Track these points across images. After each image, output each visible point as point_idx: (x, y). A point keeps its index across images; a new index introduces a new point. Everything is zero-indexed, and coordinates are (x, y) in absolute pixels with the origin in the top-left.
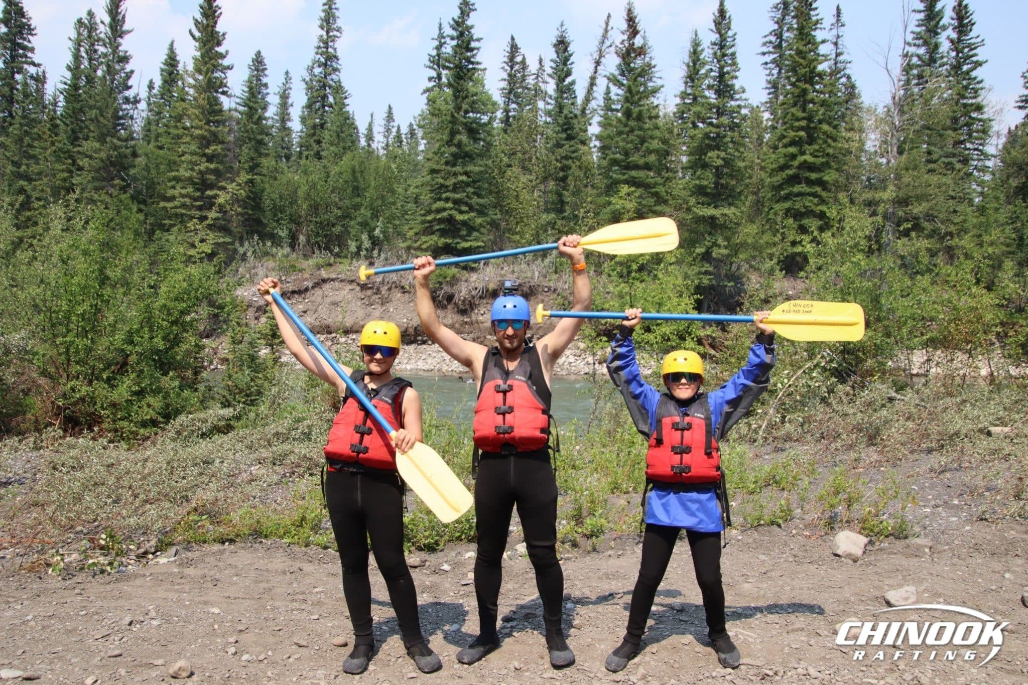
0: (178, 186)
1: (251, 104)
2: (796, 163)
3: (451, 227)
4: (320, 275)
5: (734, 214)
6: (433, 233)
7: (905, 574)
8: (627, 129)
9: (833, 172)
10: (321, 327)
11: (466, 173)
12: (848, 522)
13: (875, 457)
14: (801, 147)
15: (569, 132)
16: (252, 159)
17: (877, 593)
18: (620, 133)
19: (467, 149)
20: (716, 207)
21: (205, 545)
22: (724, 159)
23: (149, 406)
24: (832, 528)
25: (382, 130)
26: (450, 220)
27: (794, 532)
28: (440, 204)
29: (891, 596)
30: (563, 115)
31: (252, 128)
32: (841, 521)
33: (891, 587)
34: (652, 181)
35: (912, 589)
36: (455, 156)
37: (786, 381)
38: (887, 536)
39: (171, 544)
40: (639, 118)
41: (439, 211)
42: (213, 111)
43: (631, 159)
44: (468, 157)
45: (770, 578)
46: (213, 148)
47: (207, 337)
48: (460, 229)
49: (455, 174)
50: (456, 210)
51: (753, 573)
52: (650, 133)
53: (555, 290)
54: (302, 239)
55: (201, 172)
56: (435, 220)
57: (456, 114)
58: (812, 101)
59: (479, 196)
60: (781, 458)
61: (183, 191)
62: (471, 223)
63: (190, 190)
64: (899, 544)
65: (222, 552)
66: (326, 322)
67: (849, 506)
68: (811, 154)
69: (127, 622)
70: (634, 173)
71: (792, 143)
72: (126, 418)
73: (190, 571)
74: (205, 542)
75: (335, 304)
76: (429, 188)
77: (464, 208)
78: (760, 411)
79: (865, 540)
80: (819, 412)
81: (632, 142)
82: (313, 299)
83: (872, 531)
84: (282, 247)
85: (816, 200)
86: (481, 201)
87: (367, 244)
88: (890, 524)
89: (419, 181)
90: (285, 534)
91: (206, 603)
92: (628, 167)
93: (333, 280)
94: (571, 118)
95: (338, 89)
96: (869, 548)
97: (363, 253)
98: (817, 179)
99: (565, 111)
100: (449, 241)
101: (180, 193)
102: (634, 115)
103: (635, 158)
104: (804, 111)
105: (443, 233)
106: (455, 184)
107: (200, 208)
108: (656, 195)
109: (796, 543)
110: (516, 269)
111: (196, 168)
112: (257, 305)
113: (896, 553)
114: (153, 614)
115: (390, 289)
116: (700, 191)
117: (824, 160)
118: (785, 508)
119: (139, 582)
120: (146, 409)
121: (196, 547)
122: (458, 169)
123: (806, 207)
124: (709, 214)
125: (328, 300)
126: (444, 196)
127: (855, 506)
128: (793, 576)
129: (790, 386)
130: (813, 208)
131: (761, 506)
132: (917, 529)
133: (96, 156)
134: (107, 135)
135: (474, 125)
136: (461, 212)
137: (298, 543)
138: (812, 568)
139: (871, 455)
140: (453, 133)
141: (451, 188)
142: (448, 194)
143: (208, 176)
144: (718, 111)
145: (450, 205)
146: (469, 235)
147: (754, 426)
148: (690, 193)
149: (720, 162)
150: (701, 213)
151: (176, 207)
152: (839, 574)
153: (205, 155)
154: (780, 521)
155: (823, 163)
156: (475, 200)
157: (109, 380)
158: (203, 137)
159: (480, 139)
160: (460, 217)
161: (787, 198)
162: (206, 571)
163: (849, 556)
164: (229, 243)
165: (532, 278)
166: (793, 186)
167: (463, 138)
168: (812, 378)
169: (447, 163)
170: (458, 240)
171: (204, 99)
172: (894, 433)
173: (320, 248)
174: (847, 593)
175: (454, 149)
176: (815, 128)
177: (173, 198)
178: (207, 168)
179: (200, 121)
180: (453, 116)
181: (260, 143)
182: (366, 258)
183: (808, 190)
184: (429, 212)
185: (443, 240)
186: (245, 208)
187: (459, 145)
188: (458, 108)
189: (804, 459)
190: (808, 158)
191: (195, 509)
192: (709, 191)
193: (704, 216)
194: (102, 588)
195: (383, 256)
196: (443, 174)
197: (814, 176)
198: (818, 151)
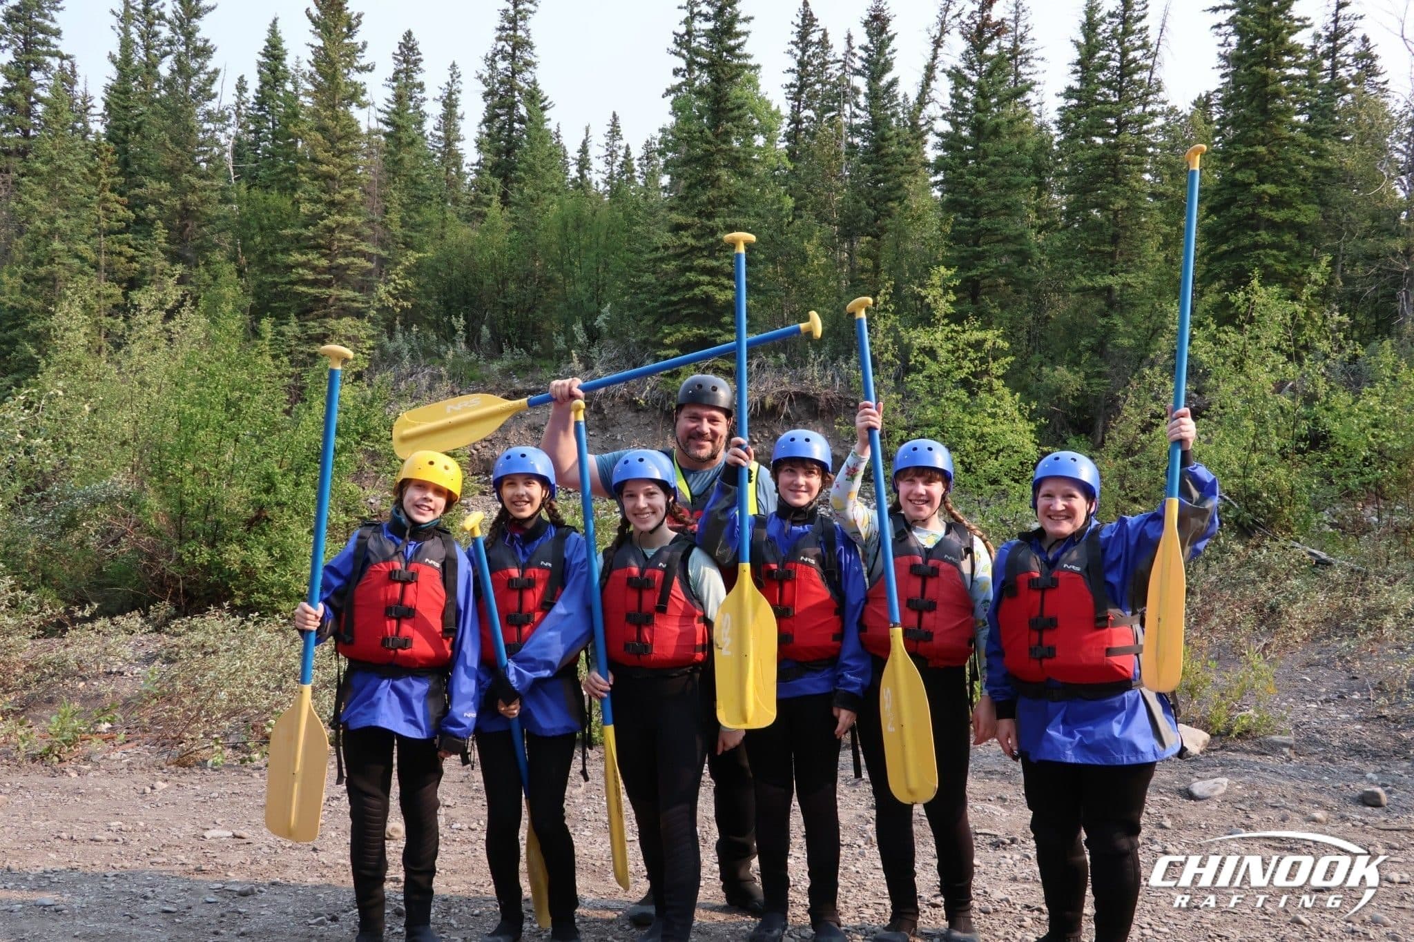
1: (399, 120)
2: (1249, 198)
3: (707, 312)
4: (511, 385)
5: (1144, 283)
6: (680, 321)
8: (977, 153)
9: (1315, 208)
14: (1259, 171)
20: (1112, 273)
23: (295, 574)
25: (603, 152)
26: (708, 300)
28: (692, 276)
29: (1198, 788)
33: (1202, 778)
35: (1224, 781)
40: (996, 134)
41: (688, 287)
42: (345, 136)
48: (721, 315)
50: (715, 285)
54: (485, 330)
55: (328, 231)
56: (683, 300)
58: (1278, 95)
61: (303, 259)
63: (313, 256)
71: (1246, 165)
77: (727, 283)
79: (1210, 738)
84: (454, 343)
87: (581, 338)
95: (533, 96)
97: (576, 351)
98: (1285, 221)
100: (704, 332)
101: (298, 261)
102: (988, 131)
104: (1265, 111)
105: (697, 320)
110: (806, 373)
111: (321, 223)
115: (616, 406)
117: (1296, 189)
126: (696, 263)
133: (165, 202)
134: (181, 170)
136: (723, 288)
143: (340, 236)
144: (1118, 122)
145: (705, 277)
149: (1118, 204)
150: (1091, 284)
153: (334, 204)
155: (1294, 194)
158: (331, 177)
160: (720, 296)
165: (831, 387)
166: (1244, 234)
169: (701, 213)
170: (719, 331)
171: (331, 117)
173: (510, 344)
175: (711, 192)
178: (338, 222)
182: (580, 358)
183: (1270, 239)
184: (674, 289)
185: (695, 331)
195: (605, 356)
196: (694, 231)
197: (1279, 216)
198: (1287, 176)
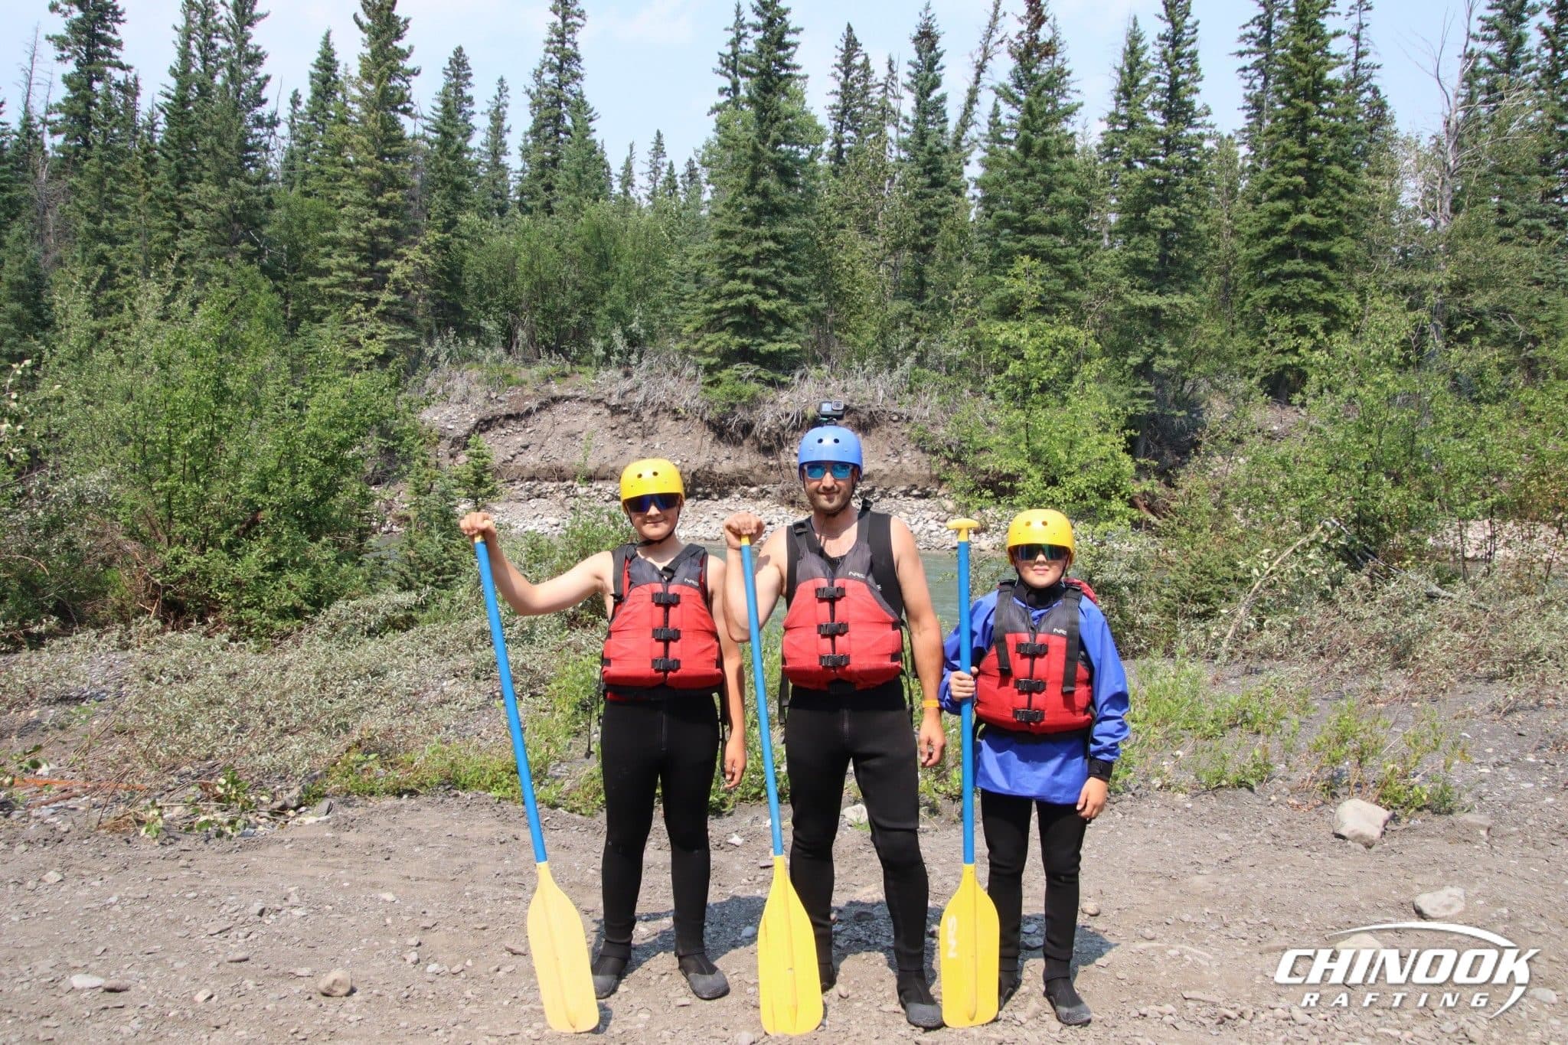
0: (336, 253)
1: (446, 128)
2: (1288, 226)
3: (750, 320)
4: (549, 391)
5: (1189, 304)
6: (722, 329)
7: (1447, 868)
8: (1024, 171)
9: (1349, 240)
10: (550, 470)
11: (775, 238)
12: (1358, 785)
13: (1404, 685)
14: (1297, 200)
15: (934, 175)
16: (448, 212)
17: (1403, 897)
18: (1013, 177)
19: (777, 199)
20: (1160, 293)
21: (373, 799)
22: (1174, 219)
23: (290, 586)
24: (1334, 795)
25: (647, 169)
26: (750, 309)
27: (1274, 798)
28: (733, 285)
29: (1425, 901)
30: (926, 148)
31: (447, 166)
32: (1348, 784)
33: (1426, 888)
34: (1063, 252)
35: (1457, 892)
36: (757, 210)
37: (1266, 565)
38: (1419, 809)
39: (322, 796)
40: (1044, 153)
41: (731, 295)
42: (388, 140)
43: (1031, 217)
44: (778, 212)
45: (1235, 869)
46: (389, 195)
47: (377, 483)
48: (764, 324)
49: (758, 239)
50: (759, 294)
51: (1209, 861)
52: (1060, 177)
53: (909, 419)
54: (522, 334)
55: (369, 232)
56: (725, 308)
57: (760, 147)
58: (1316, 129)
59: (794, 272)
60: (1256, 683)
61: (343, 261)
62: (781, 314)
63: (353, 258)
64: (1440, 822)
65: (398, 810)
66: (558, 464)
67: (1361, 761)
68: (1313, 212)
69: (257, 911)
70: (1034, 239)
71: (1284, 195)
72: (255, 604)
73: (350, 837)
74: (372, 793)
75: (572, 435)
76: (717, 259)
77: (771, 292)
78: (1224, 611)
79: (1386, 814)
80: (1316, 613)
81: (1031, 191)
82: (538, 427)
83: (1396, 800)
84: (492, 348)
85: (1318, 284)
86: (797, 280)
87: (620, 344)
88: (1425, 790)
89: (701, 249)
90: (492, 784)
91: (374, 885)
92: (1025, 230)
93: (568, 399)
94: (939, 153)
95: (580, 106)
96: (1391, 826)
97: (615, 358)
98: (1321, 251)
99: (930, 143)
100: (746, 341)
101: (339, 264)
102: (1036, 150)
103: (1038, 216)
104: (1303, 143)
105: (739, 329)
106: (757, 253)
107: (368, 287)
108: (1067, 273)
109: (1277, 816)
110: (848, 385)
111: (363, 226)
112: (452, 435)
113: (1432, 836)
114: (294, 899)
115: (655, 414)
116: (1136, 268)
117: (1333, 221)
118: (1261, 762)
119: (273, 851)
120: (285, 591)
121: (359, 801)
122: (763, 230)
123: (1302, 295)
124: (1150, 304)
125: (561, 429)
126: (740, 272)
127: (1371, 761)
128: (1272, 867)
129: (1271, 573)
130: (1314, 296)
131: (1223, 758)
132: (1467, 799)
133: (213, 206)
134: (229, 175)
135: (788, 163)
136: (766, 297)
137: (512, 798)
138: (1302, 854)
139: (1398, 682)
140: (755, 175)
141: (750, 260)
142: (747, 270)
143: (381, 239)
144: (1167, 144)
145: (749, 286)
146: (778, 332)
147: (1214, 634)
148: (1120, 271)
149: (1168, 224)
150: (1138, 303)
151: (332, 286)
152: (1342, 866)
153: (376, 206)
154: (1253, 782)
155: (1330, 225)
156: (788, 278)
157: (230, 546)
158: (374, 179)
159: (796, 185)
160: (764, 305)
161: (1273, 280)
162: (374, 837)
163: (1359, 838)
164: (412, 341)
165: (873, 400)
166: (1283, 262)
167: (770, 182)
168: (1306, 562)
169: (745, 222)
170: (762, 341)
171: (375, 120)
172: (1436, 649)
173: (549, 349)
174: (1355, 895)
175: (756, 200)
176: (1320, 170)
177: (327, 272)
178: (380, 225)
179: (370, 154)
180: (755, 149)
181: (460, 187)
182: (619, 365)
183: (1307, 268)
184: (717, 297)
185: (737, 339)
186: (437, 287)
187: (765, 194)
188: (764, 137)
189: (1291, 686)
190: (1307, 218)
191: (359, 744)
192: (1150, 268)
193: (1141, 307)
194: (219, 859)
195: (645, 363)
196: (738, 238)
197: (1316, 246)
198: (1324, 207)
